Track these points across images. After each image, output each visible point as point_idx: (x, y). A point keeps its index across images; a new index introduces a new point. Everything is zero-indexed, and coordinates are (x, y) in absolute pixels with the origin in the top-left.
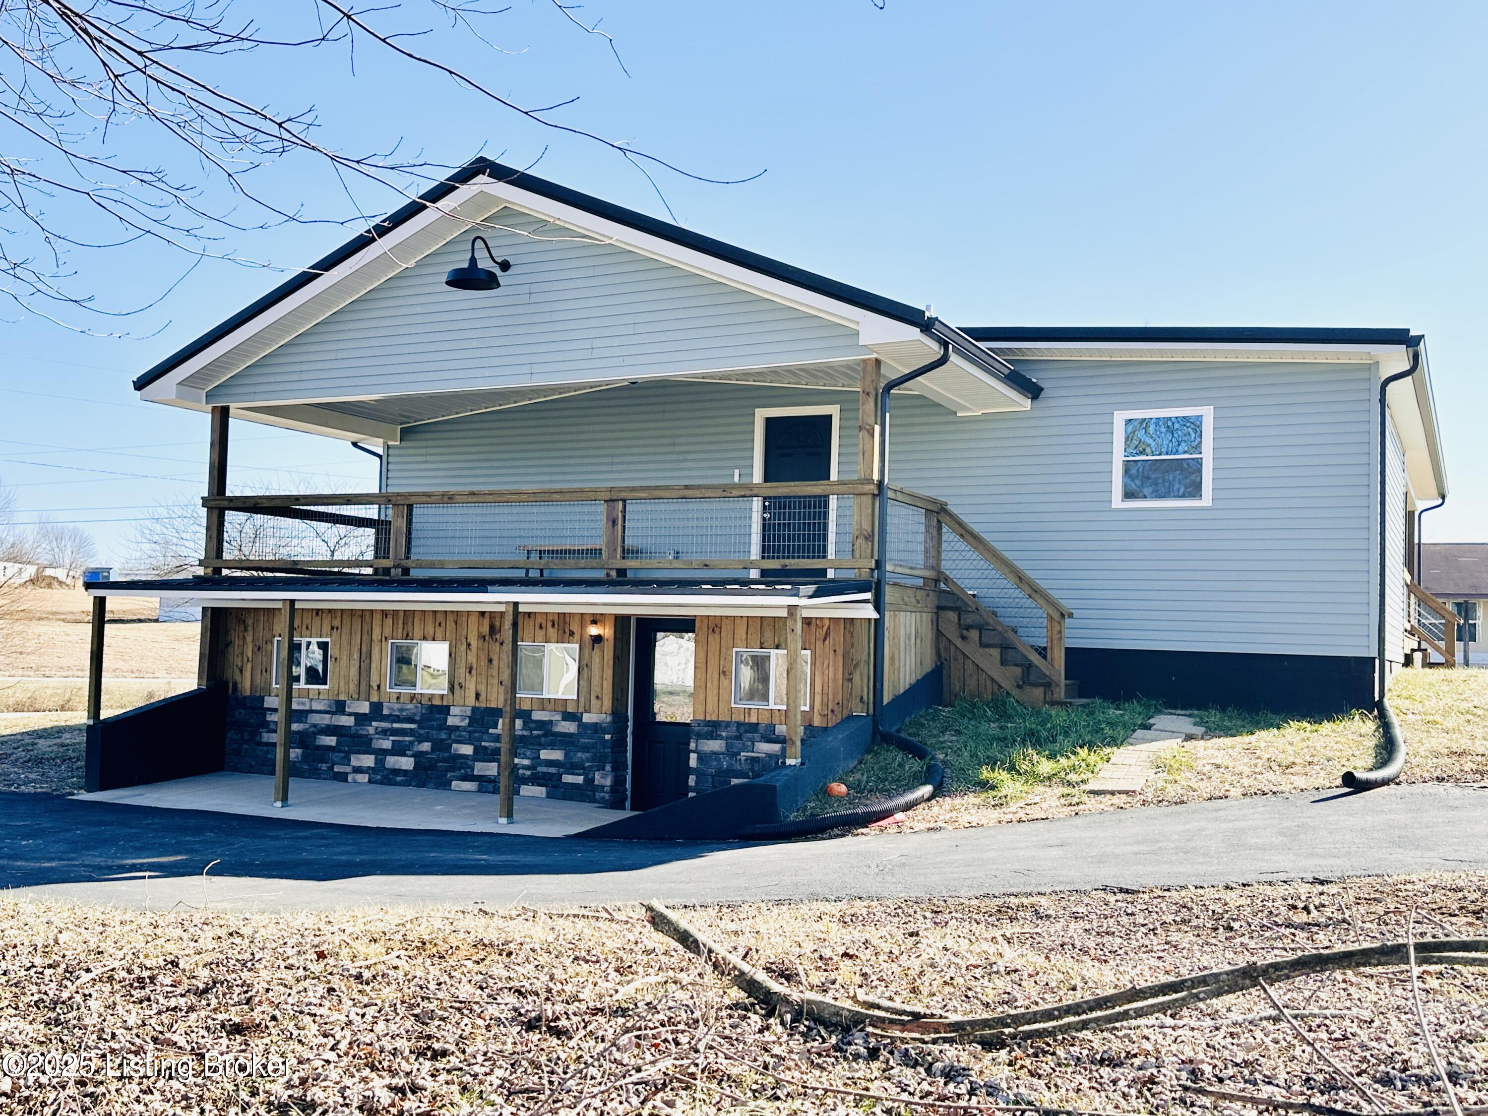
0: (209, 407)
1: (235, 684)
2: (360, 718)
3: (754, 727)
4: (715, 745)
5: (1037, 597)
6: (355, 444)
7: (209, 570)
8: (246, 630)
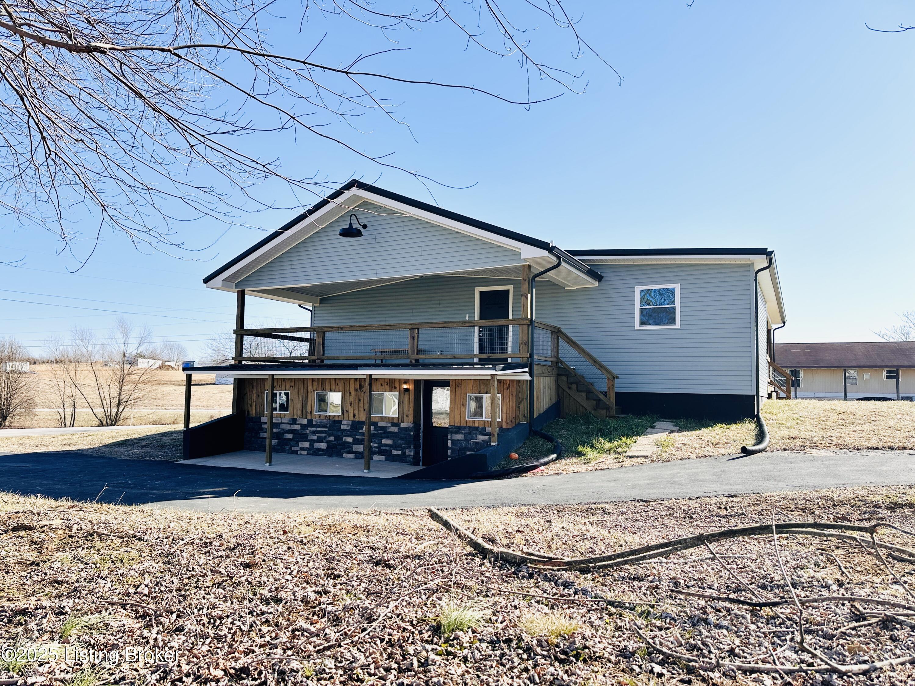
0: (236, 290)
1: (248, 412)
2: (303, 426)
3: (477, 428)
4: (459, 437)
5: (602, 369)
6: (300, 306)
7: (237, 362)
8: (253, 388)
